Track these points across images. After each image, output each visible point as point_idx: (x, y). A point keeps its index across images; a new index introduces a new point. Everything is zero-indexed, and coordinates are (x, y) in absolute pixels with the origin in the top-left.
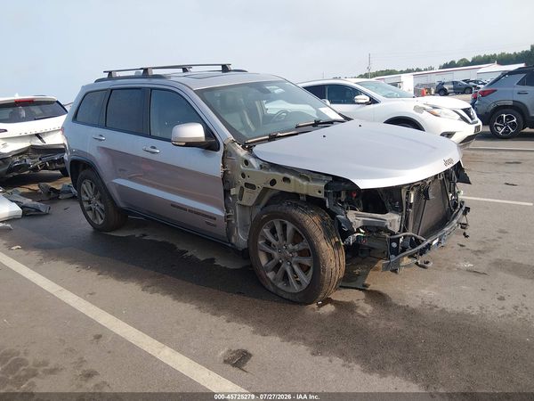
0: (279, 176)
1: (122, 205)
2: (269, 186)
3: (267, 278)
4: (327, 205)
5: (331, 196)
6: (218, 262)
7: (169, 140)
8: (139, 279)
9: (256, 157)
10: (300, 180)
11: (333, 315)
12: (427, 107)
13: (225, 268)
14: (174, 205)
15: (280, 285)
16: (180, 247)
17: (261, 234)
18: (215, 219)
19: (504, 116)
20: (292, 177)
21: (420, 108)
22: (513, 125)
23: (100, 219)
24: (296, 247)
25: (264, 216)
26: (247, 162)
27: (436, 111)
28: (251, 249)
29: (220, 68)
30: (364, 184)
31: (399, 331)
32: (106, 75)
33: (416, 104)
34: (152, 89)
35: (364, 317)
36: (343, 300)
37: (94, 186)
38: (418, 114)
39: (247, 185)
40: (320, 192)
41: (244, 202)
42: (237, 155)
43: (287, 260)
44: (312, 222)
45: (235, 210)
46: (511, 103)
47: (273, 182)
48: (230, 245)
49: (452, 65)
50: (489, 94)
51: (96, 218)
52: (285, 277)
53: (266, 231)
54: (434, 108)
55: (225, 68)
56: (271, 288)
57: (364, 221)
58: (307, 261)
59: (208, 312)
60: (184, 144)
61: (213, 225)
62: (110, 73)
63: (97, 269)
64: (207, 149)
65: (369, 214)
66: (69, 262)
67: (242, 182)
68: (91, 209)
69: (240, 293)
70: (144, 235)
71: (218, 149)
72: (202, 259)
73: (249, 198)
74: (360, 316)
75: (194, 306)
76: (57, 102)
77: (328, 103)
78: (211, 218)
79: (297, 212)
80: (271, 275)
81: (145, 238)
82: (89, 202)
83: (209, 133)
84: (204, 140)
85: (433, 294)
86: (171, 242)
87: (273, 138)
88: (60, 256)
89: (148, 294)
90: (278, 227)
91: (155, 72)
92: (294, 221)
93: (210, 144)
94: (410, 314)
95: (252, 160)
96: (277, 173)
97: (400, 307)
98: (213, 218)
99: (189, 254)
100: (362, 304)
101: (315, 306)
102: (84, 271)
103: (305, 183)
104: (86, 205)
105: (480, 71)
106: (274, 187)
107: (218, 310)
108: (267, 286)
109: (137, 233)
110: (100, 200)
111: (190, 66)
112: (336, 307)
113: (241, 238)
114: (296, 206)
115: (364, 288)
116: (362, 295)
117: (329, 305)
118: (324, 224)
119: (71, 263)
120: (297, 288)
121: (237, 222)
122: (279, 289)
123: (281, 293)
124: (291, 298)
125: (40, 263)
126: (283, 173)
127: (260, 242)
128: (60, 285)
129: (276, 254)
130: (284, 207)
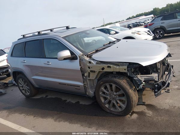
0: (105, 66)
1: (37, 86)
2: (102, 70)
3: (106, 107)
4: (128, 75)
5: (130, 71)
6: (81, 103)
7: (56, 58)
8: (52, 116)
9: (94, 60)
10: (115, 66)
11: (138, 118)
12: (136, 32)
13: (85, 104)
14: (60, 84)
15: (112, 109)
16: (63, 99)
17: (100, 90)
18: (79, 87)
19: (158, 31)
20: (111, 66)
21: (134, 33)
22: (162, 34)
23: (28, 93)
24: (118, 93)
25: (102, 83)
26: (90, 62)
27: (139, 33)
28: (97, 96)
29: (66, 28)
30: (144, 64)
31: (168, 120)
32: (22, 37)
33: (132, 31)
34: (43, 39)
35: (150, 117)
36: (138, 111)
37: (24, 80)
38: (133, 35)
39: (91, 71)
40: (125, 70)
41: (90, 78)
42: (85, 60)
43: (114, 99)
44: (124, 82)
45: (87, 82)
46: (159, 27)
47: (103, 69)
48: (87, 96)
49: (130, 18)
50: (151, 25)
51: (26, 92)
52: (114, 106)
53: (103, 88)
54: (138, 32)
55: (68, 28)
56: (108, 111)
57: (145, 78)
58: (124, 98)
59: (86, 127)
60: (63, 59)
61: (79, 89)
62: (24, 36)
63: (32, 115)
64: (72, 59)
65: (145, 75)
66: (20, 113)
67: (89, 70)
68: (23, 89)
69: (96, 115)
70: (47, 96)
71: (77, 59)
72: (74, 102)
73: (93, 76)
74: (149, 117)
75: (79, 125)
76: (1, 50)
77: (109, 35)
78: (77, 86)
79: (116, 79)
80: (107, 106)
81: (48, 97)
82: (22, 87)
83: (72, 53)
84: (70, 56)
85: (171, 101)
86: (59, 97)
87: (97, 51)
88: (15, 111)
89: (58, 123)
90: (108, 86)
91: (43, 33)
92: (115, 83)
93: (73, 57)
94: (167, 112)
95: (92, 61)
96: (104, 65)
97: (162, 109)
98: (78, 86)
99: (68, 101)
100: (146, 111)
101: (129, 116)
102: (27, 116)
103: (118, 67)
104: (21, 88)
105: (139, 19)
106: (104, 70)
107: (90, 125)
108: (106, 111)
109: (44, 96)
110: (27, 85)
111: (53, 29)
112: (138, 115)
113: (91, 92)
114: (115, 77)
115: (144, 104)
116: (144, 107)
117: (134, 114)
118: (128, 83)
119: (21, 113)
120: (120, 110)
121: (88, 86)
122: (112, 111)
123: (113, 113)
124: (118, 114)
125: (8, 116)
126: (107, 64)
127: (100, 93)
128: (19, 125)
129: (108, 97)
130: (110, 78)
